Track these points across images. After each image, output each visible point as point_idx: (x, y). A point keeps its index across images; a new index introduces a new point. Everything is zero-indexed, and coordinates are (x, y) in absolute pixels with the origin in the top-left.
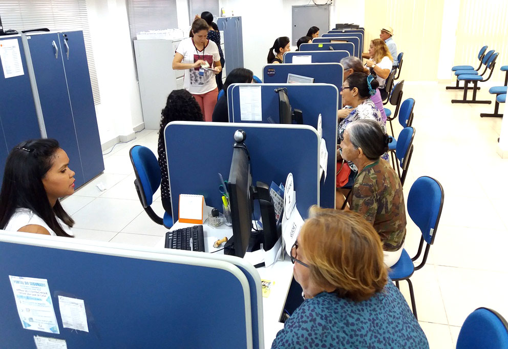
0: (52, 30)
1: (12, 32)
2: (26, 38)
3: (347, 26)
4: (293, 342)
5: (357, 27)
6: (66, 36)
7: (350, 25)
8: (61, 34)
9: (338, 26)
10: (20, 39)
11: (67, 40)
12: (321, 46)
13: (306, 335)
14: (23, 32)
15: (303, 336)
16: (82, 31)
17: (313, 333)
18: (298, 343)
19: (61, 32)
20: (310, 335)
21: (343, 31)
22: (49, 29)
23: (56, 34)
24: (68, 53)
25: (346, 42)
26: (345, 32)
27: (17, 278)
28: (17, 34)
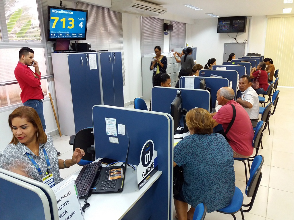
0: (110, 51)
1: (94, 51)
2: (99, 54)
3: (254, 54)
4: (182, 143)
5: (259, 55)
6: (114, 54)
7: (255, 54)
8: (112, 53)
9: (249, 54)
10: (97, 54)
11: (115, 55)
12: (233, 63)
13: (187, 142)
14: (98, 51)
15: (186, 142)
16: (121, 52)
17: (189, 142)
18: (184, 143)
19: (113, 52)
20: (188, 142)
21: (251, 57)
22: (108, 50)
23: (110, 53)
24: (114, 61)
25: (248, 62)
26: (252, 57)
27: (107, 118)
28: (96, 52)
